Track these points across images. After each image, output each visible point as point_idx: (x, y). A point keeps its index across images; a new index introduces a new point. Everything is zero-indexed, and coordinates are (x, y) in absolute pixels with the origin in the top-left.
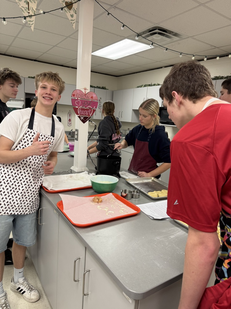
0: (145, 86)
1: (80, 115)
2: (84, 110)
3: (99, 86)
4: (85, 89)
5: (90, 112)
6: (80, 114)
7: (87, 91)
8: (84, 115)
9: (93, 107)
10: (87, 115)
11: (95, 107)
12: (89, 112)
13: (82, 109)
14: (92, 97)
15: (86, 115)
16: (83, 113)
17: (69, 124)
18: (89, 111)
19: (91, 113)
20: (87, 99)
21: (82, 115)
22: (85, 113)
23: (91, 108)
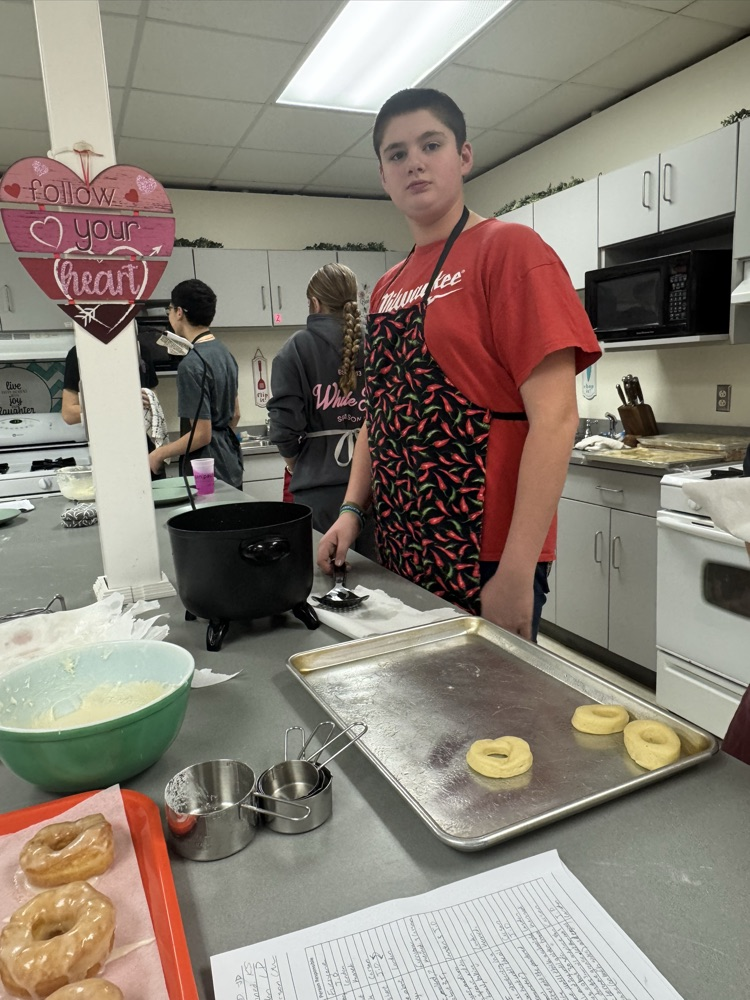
0: (524, 202)
1: (75, 297)
2: (94, 267)
3: (356, 243)
4: (84, 152)
5: (131, 276)
6: (71, 291)
7: (97, 166)
8: (95, 297)
9: (147, 251)
10: (117, 297)
11: (157, 249)
12: (125, 280)
13: (80, 266)
14: (133, 195)
15: (107, 296)
16: (91, 286)
17: (258, 399)
18: (127, 270)
19: (138, 281)
20: (103, 204)
21: (85, 296)
22: (101, 287)
23: (135, 255)
